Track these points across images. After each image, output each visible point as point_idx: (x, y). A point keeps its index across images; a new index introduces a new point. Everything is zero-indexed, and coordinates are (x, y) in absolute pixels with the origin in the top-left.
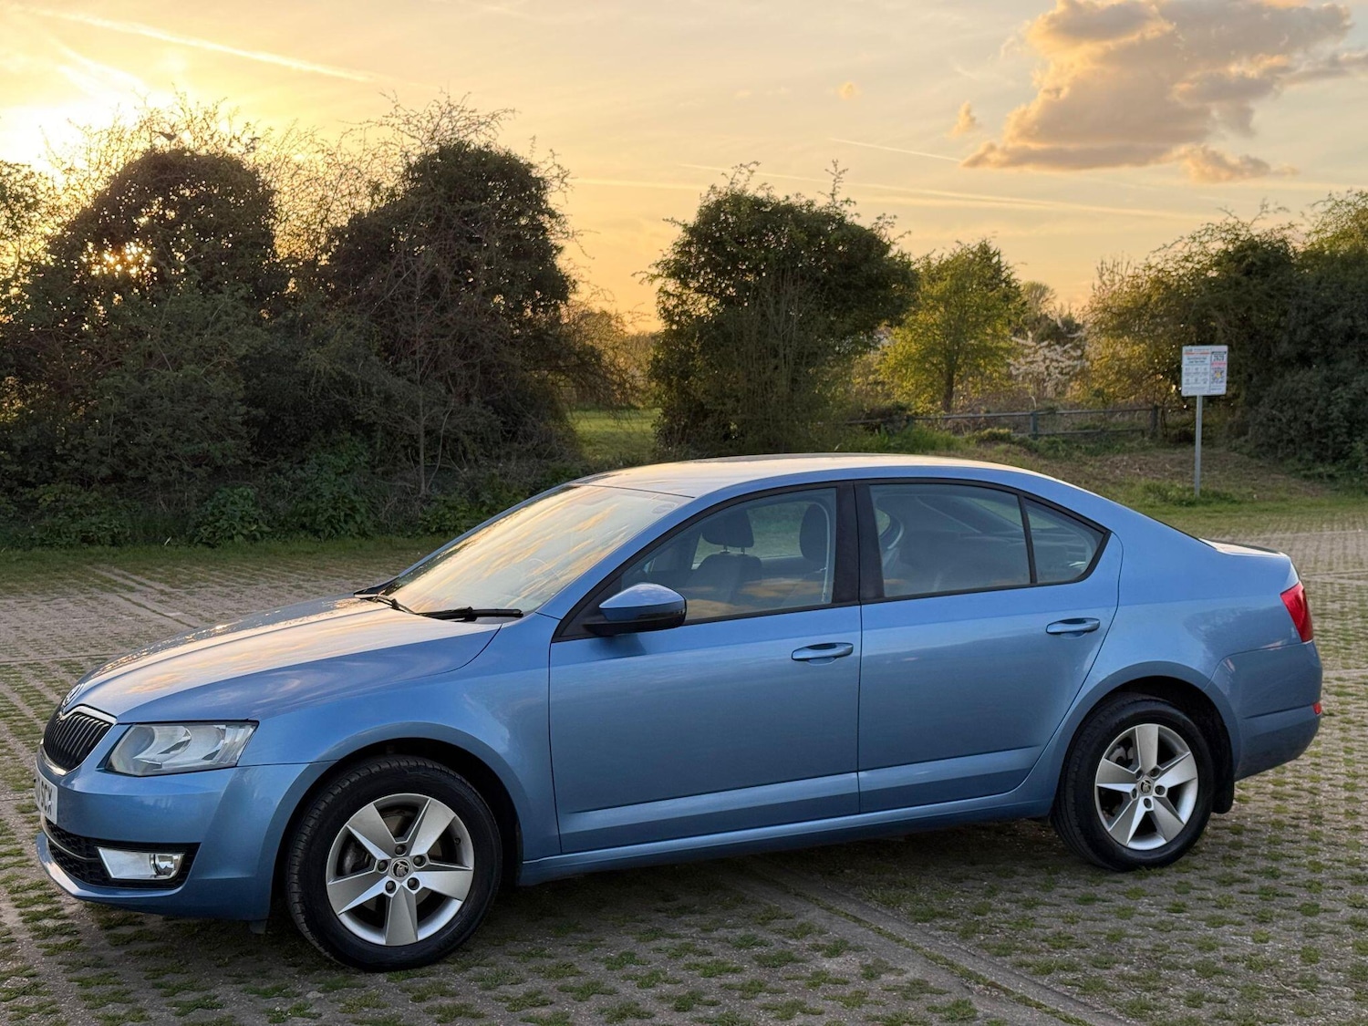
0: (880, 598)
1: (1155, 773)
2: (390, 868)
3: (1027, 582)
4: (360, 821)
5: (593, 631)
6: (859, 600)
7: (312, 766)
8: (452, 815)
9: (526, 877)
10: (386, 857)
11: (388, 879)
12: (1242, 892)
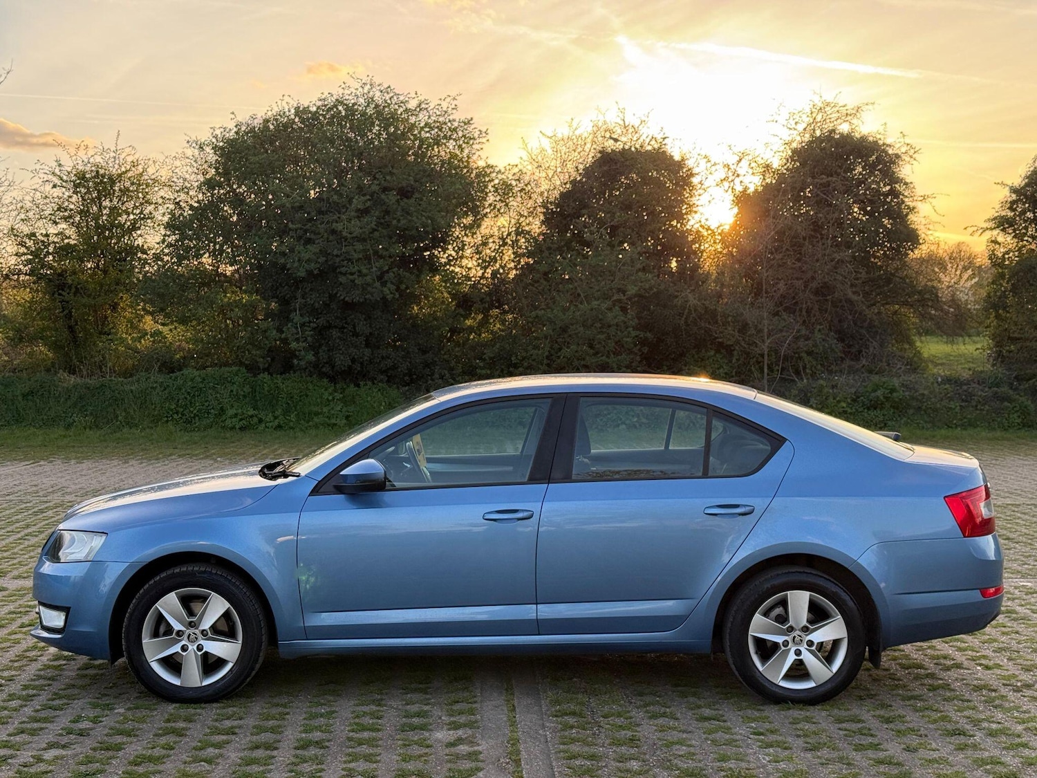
0: (567, 478)
1: (805, 630)
2: (185, 636)
3: (700, 474)
4: (165, 603)
5: (339, 490)
6: (549, 480)
7: (131, 565)
8: (227, 605)
9: (283, 652)
10: (183, 628)
11: (183, 643)
12: (840, 729)
